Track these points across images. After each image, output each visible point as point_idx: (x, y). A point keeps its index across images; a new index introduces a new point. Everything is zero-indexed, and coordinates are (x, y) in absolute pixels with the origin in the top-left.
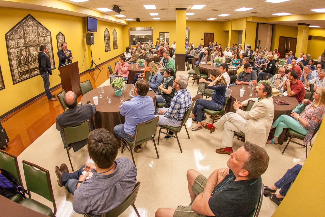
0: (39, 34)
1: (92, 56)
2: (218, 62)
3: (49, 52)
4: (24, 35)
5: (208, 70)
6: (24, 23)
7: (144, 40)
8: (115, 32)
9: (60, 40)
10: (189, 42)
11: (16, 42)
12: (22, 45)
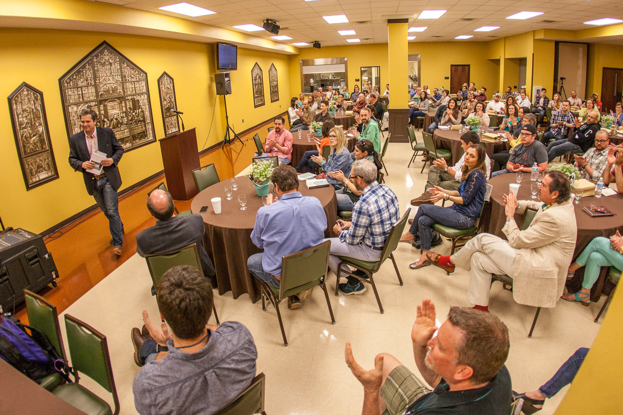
0: (123, 77)
1: (227, 117)
2: (472, 125)
3: (143, 109)
4: (95, 79)
5: (452, 142)
6: (95, 58)
7: (331, 82)
8: (273, 70)
9: (165, 87)
10: (419, 86)
11: (80, 93)
12: (92, 98)
